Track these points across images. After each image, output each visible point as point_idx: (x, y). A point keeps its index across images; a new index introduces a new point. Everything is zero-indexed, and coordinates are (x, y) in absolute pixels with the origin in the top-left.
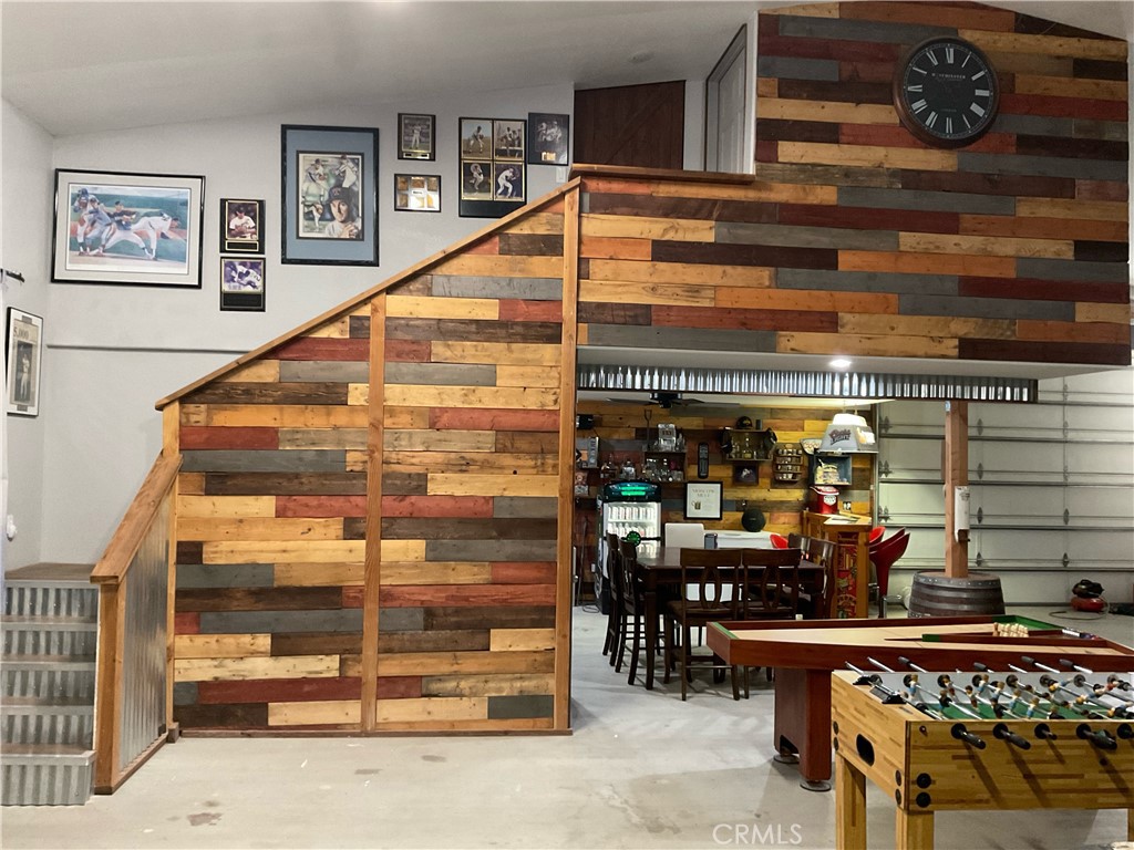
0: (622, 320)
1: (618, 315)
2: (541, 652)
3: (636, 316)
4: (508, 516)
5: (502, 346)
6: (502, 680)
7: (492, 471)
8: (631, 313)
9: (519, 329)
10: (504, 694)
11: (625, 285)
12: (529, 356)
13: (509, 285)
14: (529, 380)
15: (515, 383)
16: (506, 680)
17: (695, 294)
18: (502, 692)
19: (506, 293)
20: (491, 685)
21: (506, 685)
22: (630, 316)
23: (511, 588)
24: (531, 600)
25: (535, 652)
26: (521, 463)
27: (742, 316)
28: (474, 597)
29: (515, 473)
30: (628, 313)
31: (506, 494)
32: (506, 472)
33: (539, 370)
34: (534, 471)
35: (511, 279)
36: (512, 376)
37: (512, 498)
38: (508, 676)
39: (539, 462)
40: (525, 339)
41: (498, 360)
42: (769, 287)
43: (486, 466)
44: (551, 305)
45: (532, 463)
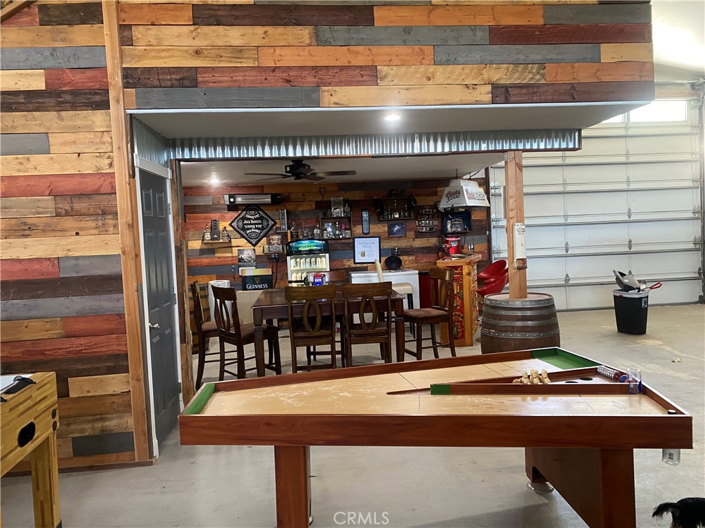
0: (169, 83)
1: (164, 80)
2: (118, 395)
3: (182, 79)
4: (75, 275)
5: (53, 114)
6: (83, 422)
7: (54, 234)
8: (178, 77)
9: (68, 97)
10: (87, 434)
11: (169, 50)
12: (80, 123)
13: (52, 55)
14: (82, 146)
15: (68, 149)
16: (88, 422)
17: (238, 55)
18: (85, 432)
19: (50, 63)
20: (73, 427)
21: (88, 426)
22: (175, 79)
23: (83, 341)
24: (104, 349)
25: (112, 395)
26: (82, 224)
27: (285, 74)
28: (50, 350)
29: (77, 234)
30: (173, 76)
31: (70, 254)
32: (68, 234)
33: (91, 136)
34: (96, 231)
35: (54, 49)
36: (65, 144)
37: (77, 258)
38: (89, 418)
39: (100, 223)
40: (74, 107)
41: (49, 128)
42: (310, 45)
43: (47, 230)
44: (96, 73)
45: (93, 224)
